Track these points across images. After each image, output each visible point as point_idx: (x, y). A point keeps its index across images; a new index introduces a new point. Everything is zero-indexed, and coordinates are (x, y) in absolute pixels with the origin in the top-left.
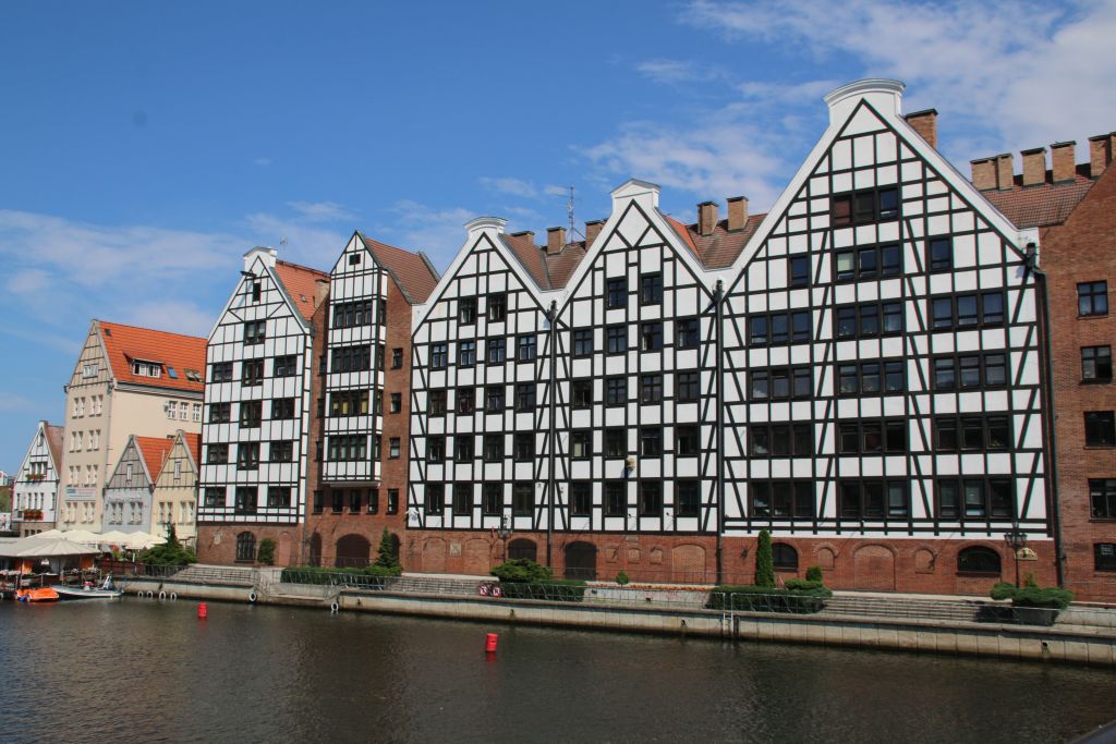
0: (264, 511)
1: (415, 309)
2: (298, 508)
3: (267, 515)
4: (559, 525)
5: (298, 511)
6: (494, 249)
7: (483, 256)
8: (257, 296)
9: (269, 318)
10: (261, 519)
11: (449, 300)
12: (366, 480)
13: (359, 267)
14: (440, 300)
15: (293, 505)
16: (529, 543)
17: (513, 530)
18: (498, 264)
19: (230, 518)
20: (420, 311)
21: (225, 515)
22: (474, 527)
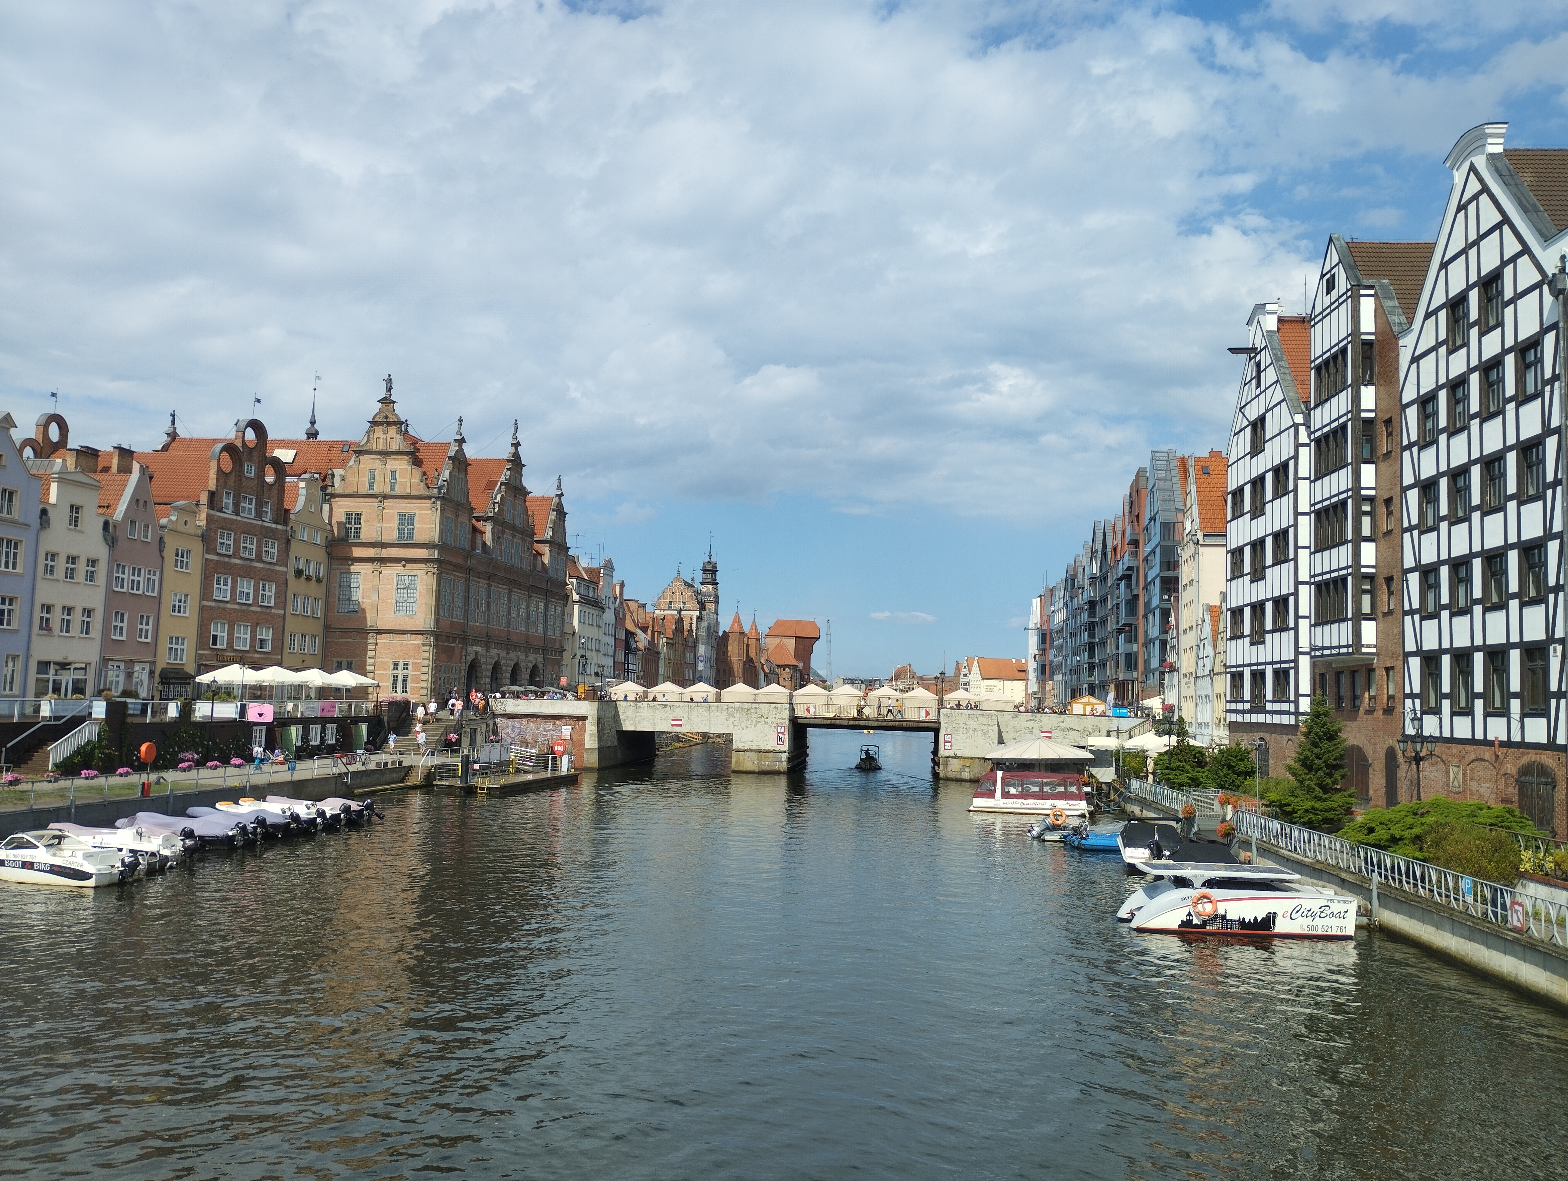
0: (1269, 706)
1: (1402, 341)
2: (1296, 702)
3: (1273, 712)
5: (1297, 707)
6: (1485, 189)
7: (1472, 208)
8: (1258, 385)
9: (1267, 411)
10: (1268, 719)
11: (1436, 312)
12: (1348, 654)
13: (1334, 294)
14: (1428, 316)
15: (1292, 698)
16: (1542, 771)
17: (1523, 745)
18: (1490, 217)
19: (1248, 718)
20: (1407, 347)
21: (1243, 712)
22: (1476, 737)
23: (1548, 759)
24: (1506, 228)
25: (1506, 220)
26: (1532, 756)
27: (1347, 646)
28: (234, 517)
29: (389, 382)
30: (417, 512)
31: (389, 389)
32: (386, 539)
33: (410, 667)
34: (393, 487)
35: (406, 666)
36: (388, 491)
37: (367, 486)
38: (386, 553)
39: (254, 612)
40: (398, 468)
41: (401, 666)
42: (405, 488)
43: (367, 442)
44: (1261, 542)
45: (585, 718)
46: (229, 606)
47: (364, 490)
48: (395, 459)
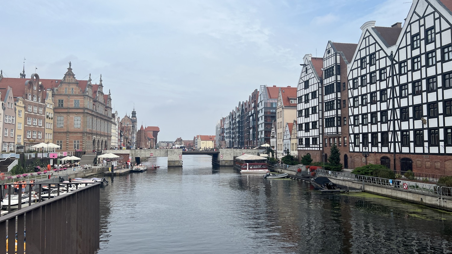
0: (311, 146)
1: (348, 66)
2: (319, 145)
3: (312, 147)
4: (398, 151)
5: (319, 146)
6: (371, 35)
7: (367, 39)
8: (307, 73)
9: (309, 79)
10: (311, 149)
11: (357, 60)
12: (335, 134)
13: (330, 54)
14: (355, 61)
15: (318, 144)
16: (387, 158)
17: (382, 153)
18: (372, 41)
19: (304, 149)
20: (349, 66)
21: (303, 147)
22: (369, 151)
23: (388, 156)
24: (376, 44)
25: (376, 42)
26: (384, 155)
27: (335, 132)
28: (32, 101)
29: (70, 64)
30: (80, 99)
31: (70, 65)
32: (70, 107)
33: (79, 142)
34: (72, 93)
35: (78, 142)
36: (71, 94)
37: (65, 92)
38: (70, 111)
39: (37, 128)
40: (74, 87)
41: (77, 142)
42: (76, 93)
43: (64, 80)
44: (308, 109)
45: (129, 154)
46: (31, 126)
47: (64, 93)
48: (73, 85)
